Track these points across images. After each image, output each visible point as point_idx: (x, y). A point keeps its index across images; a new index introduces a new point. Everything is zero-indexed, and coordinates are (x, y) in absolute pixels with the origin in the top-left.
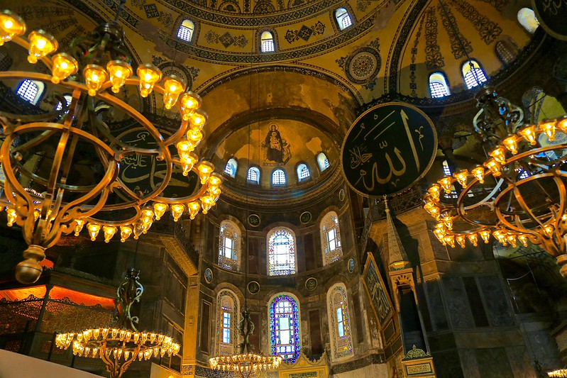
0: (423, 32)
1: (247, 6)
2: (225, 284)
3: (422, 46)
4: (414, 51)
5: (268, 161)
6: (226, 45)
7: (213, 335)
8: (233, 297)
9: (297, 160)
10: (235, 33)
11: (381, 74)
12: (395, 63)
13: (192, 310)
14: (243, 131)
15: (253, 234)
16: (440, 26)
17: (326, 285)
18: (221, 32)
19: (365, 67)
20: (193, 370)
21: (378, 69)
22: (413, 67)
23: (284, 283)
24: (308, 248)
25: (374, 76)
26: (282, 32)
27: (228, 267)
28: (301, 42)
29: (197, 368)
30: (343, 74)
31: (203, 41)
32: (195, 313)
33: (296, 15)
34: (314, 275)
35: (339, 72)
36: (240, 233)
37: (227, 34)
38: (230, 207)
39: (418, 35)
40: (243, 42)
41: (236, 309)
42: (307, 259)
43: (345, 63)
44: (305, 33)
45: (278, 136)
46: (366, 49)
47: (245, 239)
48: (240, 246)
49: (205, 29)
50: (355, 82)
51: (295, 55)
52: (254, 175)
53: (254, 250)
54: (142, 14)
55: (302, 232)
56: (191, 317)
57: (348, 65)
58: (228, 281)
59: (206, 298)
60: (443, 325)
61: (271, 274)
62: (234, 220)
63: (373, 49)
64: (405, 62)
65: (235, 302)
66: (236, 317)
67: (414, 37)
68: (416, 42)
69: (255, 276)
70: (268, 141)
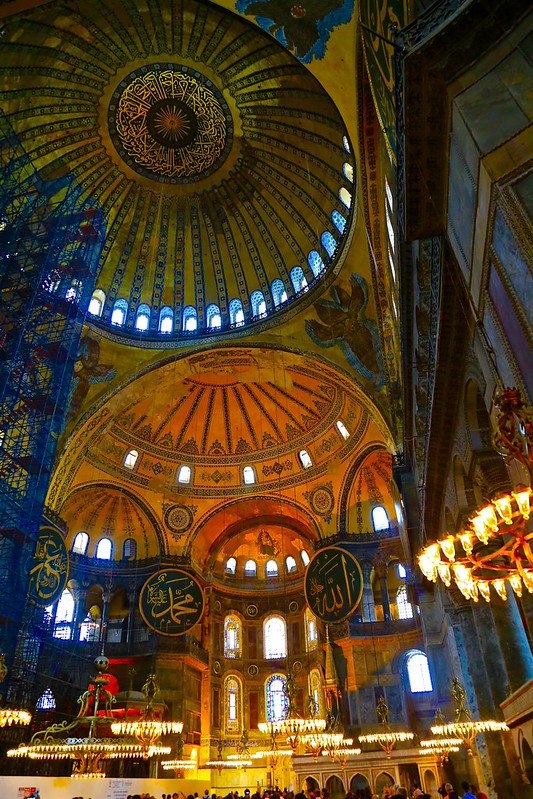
0: (363, 479)
1: (230, 449)
2: (230, 671)
3: (364, 489)
4: (359, 492)
5: (262, 555)
6: (217, 481)
7: (222, 714)
8: (237, 680)
9: (285, 554)
10: (222, 470)
11: (334, 511)
12: (344, 505)
13: (206, 698)
14: (238, 536)
15: (251, 623)
16: (376, 475)
17: (308, 669)
18: (212, 471)
19: (323, 501)
20: (208, 743)
21: (333, 506)
22: (359, 505)
23: (276, 665)
24: (295, 634)
25: (330, 511)
26: (260, 467)
27: (232, 655)
28: (275, 476)
29: (211, 741)
30: (307, 505)
31: (198, 481)
32: (208, 699)
33: (270, 454)
34: (299, 659)
35: (304, 503)
36: (240, 623)
37: (217, 471)
38: (232, 602)
39: (360, 482)
40: (229, 476)
41: (239, 690)
42: (295, 645)
43: (309, 496)
44: (278, 468)
45: (268, 536)
46: (323, 488)
47: (244, 628)
48: (241, 635)
49: (199, 471)
50: (317, 513)
51: (271, 486)
52: (250, 566)
53: (253, 638)
54: (151, 473)
55: (291, 620)
56: (206, 703)
57: (311, 498)
58: (232, 668)
59: (215, 685)
60: (356, 722)
61: (268, 657)
62: (235, 614)
63: (328, 488)
64: (351, 502)
65: (239, 684)
66: (240, 697)
67: (357, 484)
68: (360, 487)
69: (254, 660)
70: (260, 539)
